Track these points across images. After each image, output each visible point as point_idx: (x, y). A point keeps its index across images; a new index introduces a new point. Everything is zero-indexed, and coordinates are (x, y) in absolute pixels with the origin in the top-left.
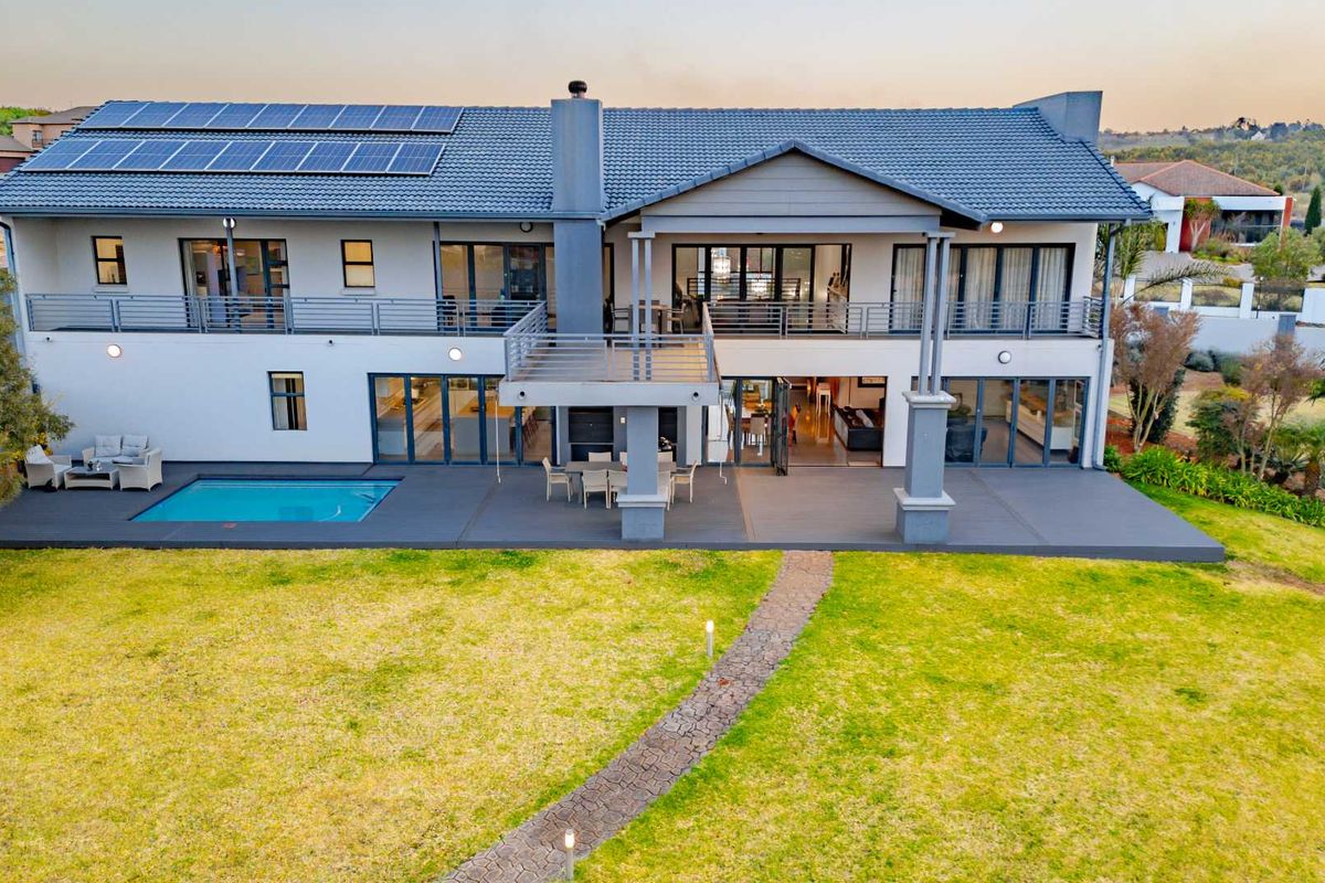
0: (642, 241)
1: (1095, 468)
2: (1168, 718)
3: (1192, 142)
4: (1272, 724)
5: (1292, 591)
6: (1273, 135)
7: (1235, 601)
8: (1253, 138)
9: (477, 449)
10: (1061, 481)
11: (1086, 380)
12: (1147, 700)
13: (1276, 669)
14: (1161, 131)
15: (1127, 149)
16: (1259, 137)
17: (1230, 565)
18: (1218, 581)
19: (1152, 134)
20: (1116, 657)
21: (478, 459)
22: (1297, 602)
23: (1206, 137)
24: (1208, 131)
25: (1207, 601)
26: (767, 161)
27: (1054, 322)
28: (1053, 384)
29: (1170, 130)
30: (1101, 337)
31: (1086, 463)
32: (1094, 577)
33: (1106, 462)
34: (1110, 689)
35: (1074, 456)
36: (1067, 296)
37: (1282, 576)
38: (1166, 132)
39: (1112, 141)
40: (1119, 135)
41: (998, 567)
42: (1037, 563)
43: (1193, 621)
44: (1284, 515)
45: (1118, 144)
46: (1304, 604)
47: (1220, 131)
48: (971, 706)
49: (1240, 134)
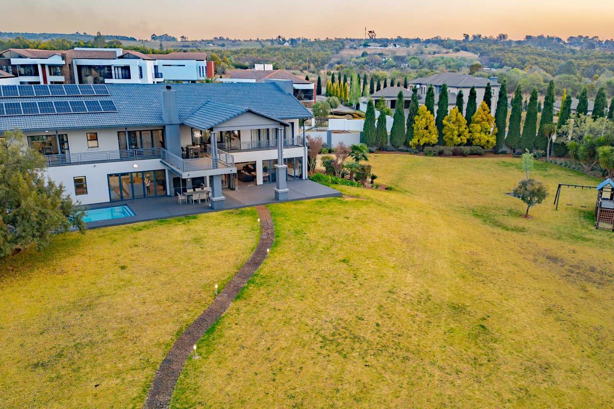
0: (214, 134)
1: (306, 179)
2: (345, 221)
3: (263, 46)
4: (360, 219)
5: (355, 199)
6: (292, 44)
7: (347, 202)
8: (285, 44)
9: (143, 194)
10: (299, 183)
11: (302, 158)
12: (341, 220)
13: (358, 212)
14: (249, 39)
15: (239, 48)
16: (286, 44)
17: (343, 196)
18: (342, 199)
19: (246, 41)
20: (332, 214)
21: (143, 197)
22: (357, 201)
23: (267, 43)
24: (267, 40)
25: (342, 202)
26: (243, 113)
27: (290, 143)
28: (295, 159)
29: (252, 39)
30: (304, 146)
31: (304, 178)
32: (320, 202)
33: (308, 177)
34: (333, 219)
35: (301, 177)
36: (293, 137)
37: (353, 197)
38: (251, 40)
39: (231, 45)
40: (233, 41)
41: (301, 203)
42: (307, 201)
43: (341, 206)
44: (348, 185)
45: (234, 45)
46: (358, 201)
47: (272, 41)
48: (313, 225)
49: (280, 43)
